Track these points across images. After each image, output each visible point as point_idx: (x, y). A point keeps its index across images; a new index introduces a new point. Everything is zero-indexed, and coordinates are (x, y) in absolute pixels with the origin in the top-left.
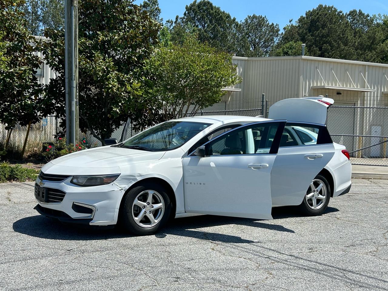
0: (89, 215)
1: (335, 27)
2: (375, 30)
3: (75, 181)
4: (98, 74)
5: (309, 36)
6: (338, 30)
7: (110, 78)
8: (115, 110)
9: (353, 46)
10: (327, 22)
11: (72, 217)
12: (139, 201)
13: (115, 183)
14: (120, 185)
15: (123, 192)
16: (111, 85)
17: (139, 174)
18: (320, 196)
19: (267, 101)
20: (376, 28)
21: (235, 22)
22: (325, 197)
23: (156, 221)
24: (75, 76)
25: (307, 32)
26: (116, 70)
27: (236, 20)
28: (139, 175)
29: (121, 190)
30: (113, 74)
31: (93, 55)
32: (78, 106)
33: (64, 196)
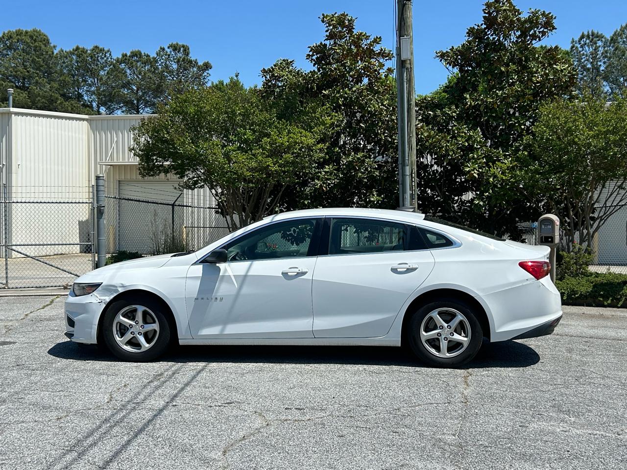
0: (73, 329)
12: (123, 318)
13: (95, 294)
14: (100, 296)
15: (104, 306)
17: (122, 284)
18: (457, 337)
22: (466, 339)
23: (147, 345)
24: (408, 160)
28: (121, 285)
29: (101, 303)
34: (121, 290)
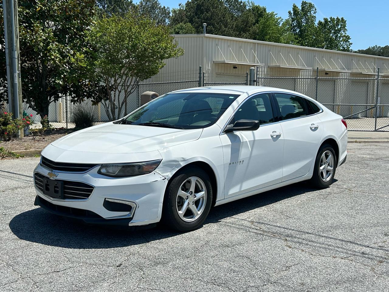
0: (127, 213)
1: (216, 11)
2: (248, 15)
3: (103, 171)
4: (39, 45)
5: (196, 19)
6: (219, 14)
7: (51, 49)
8: (58, 82)
9: (232, 27)
10: (210, 6)
11: (104, 217)
12: (182, 191)
13: (157, 171)
14: (163, 173)
15: (167, 182)
16: (53, 56)
17: (183, 158)
18: (329, 168)
19: (203, 73)
20: (248, 13)
21: (132, 4)
22: (332, 168)
23: (199, 212)
24: (16, 46)
25: (194, 15)
26: (56, 41)
27: (133, 3)
28: (182, 160)
29: (164, 179)
30: (53, 46)
31: (32, 25)
32: (20, 79)
33: (91, 191)
34: (183, 164)
